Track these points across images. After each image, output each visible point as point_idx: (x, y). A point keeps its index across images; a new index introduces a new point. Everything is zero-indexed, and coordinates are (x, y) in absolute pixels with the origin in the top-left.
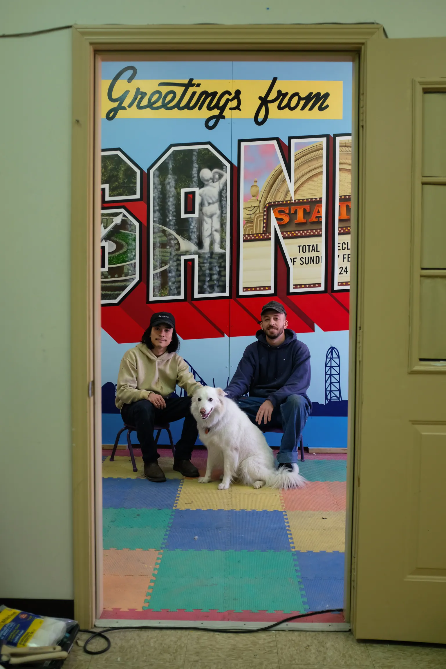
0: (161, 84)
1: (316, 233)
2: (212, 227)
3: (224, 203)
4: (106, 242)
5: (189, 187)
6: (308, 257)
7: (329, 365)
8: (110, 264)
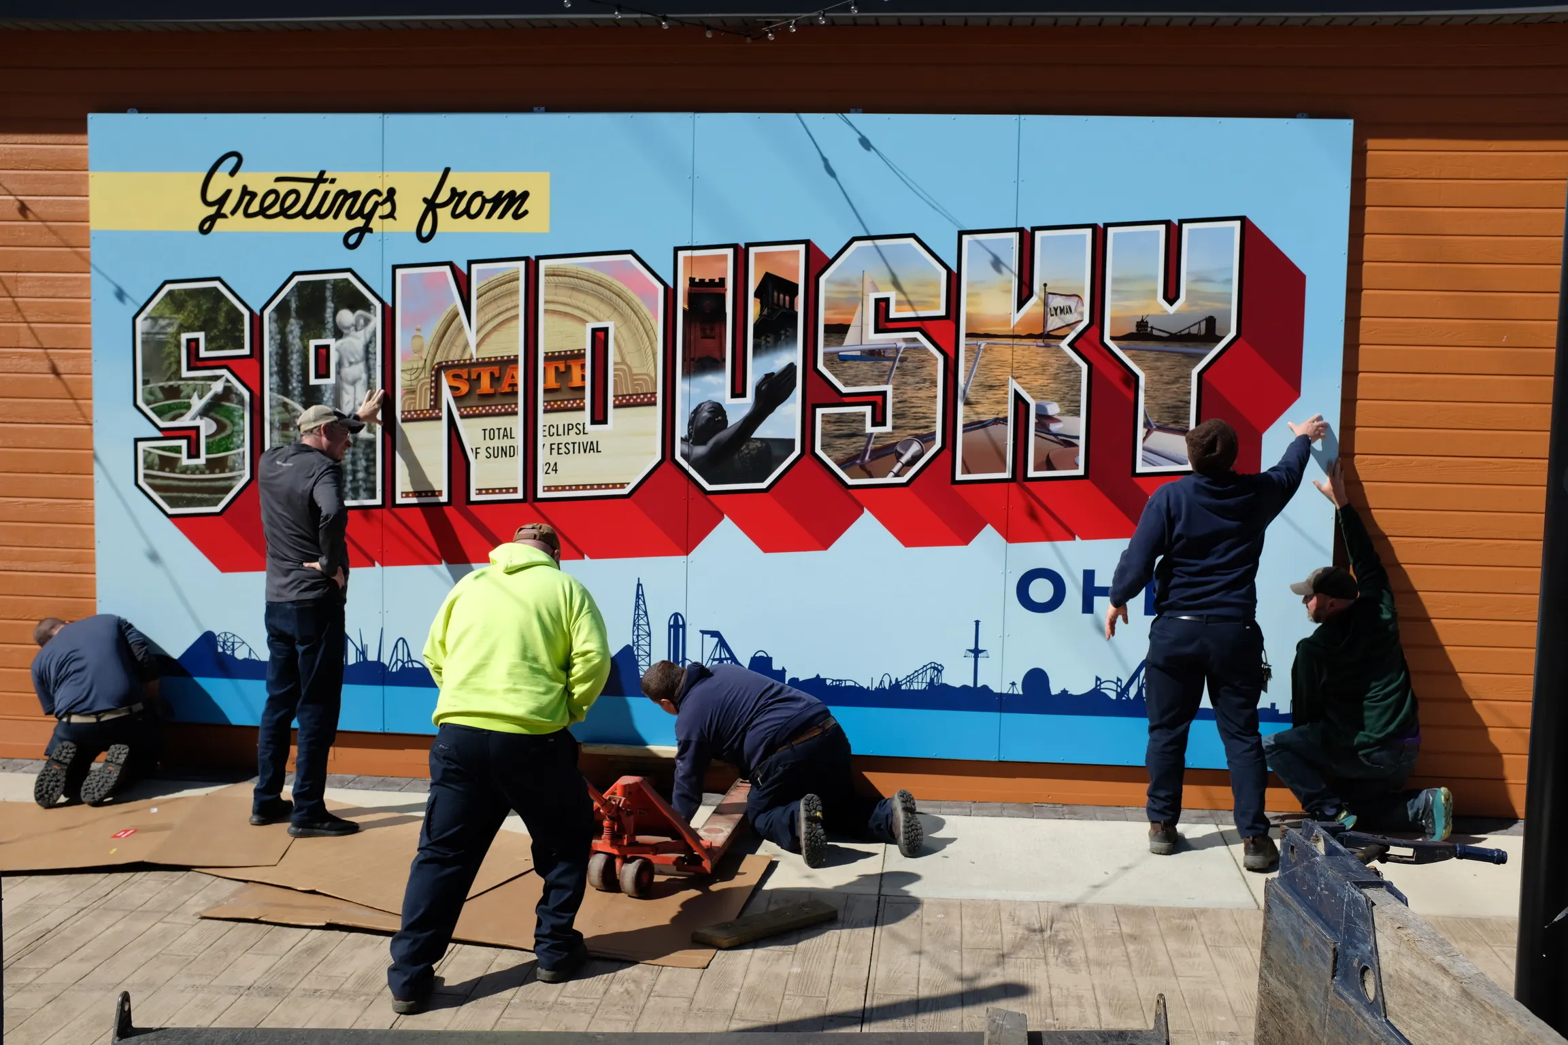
0: (278, 180)
1: (510, 410)
2: (355, 399)
3: (371, 362)
4: (201, 419)
5: (320, 337)
6: (498, 448)
8: (208, 452)
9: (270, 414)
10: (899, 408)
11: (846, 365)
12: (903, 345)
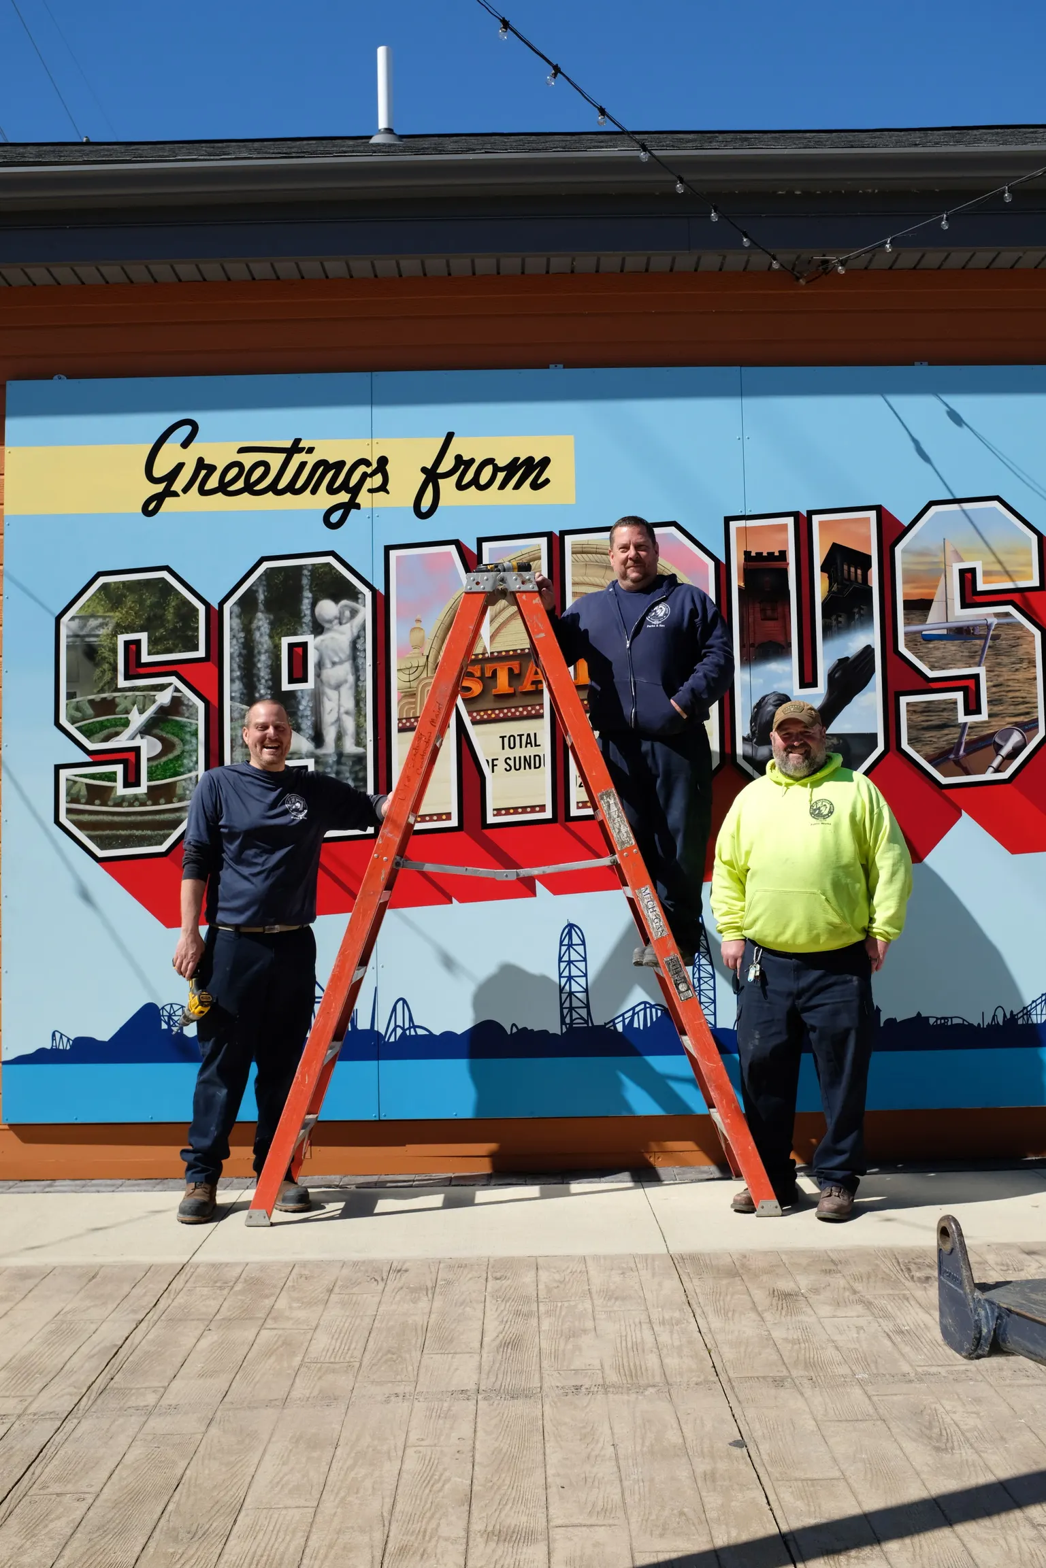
0: (242, 450)
1: (533, 712)
2: (339, 706)
3: (360, 661)
4: (142, 738)
5: (295, 634)
6: (520, 758)
7: (566, 958)
8: (150, 779)
9: (231, 729)
10: (994, 693)
11: (931, 646)
12: (994, 621)
